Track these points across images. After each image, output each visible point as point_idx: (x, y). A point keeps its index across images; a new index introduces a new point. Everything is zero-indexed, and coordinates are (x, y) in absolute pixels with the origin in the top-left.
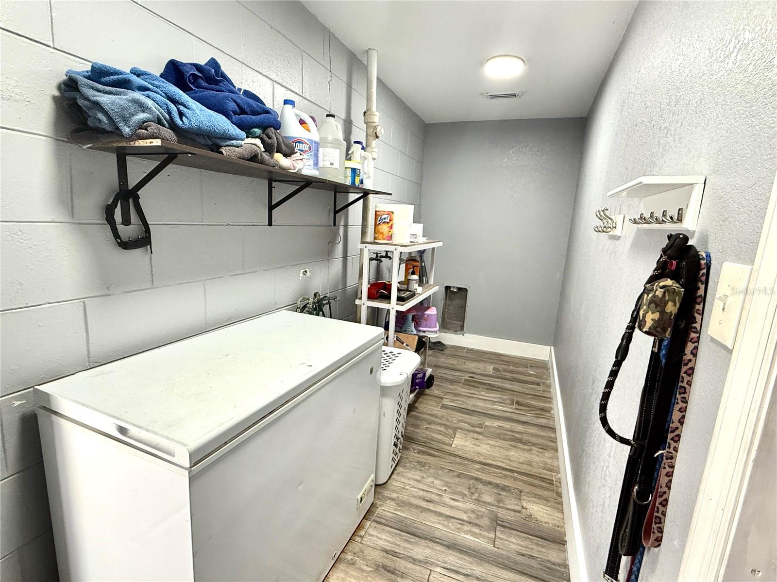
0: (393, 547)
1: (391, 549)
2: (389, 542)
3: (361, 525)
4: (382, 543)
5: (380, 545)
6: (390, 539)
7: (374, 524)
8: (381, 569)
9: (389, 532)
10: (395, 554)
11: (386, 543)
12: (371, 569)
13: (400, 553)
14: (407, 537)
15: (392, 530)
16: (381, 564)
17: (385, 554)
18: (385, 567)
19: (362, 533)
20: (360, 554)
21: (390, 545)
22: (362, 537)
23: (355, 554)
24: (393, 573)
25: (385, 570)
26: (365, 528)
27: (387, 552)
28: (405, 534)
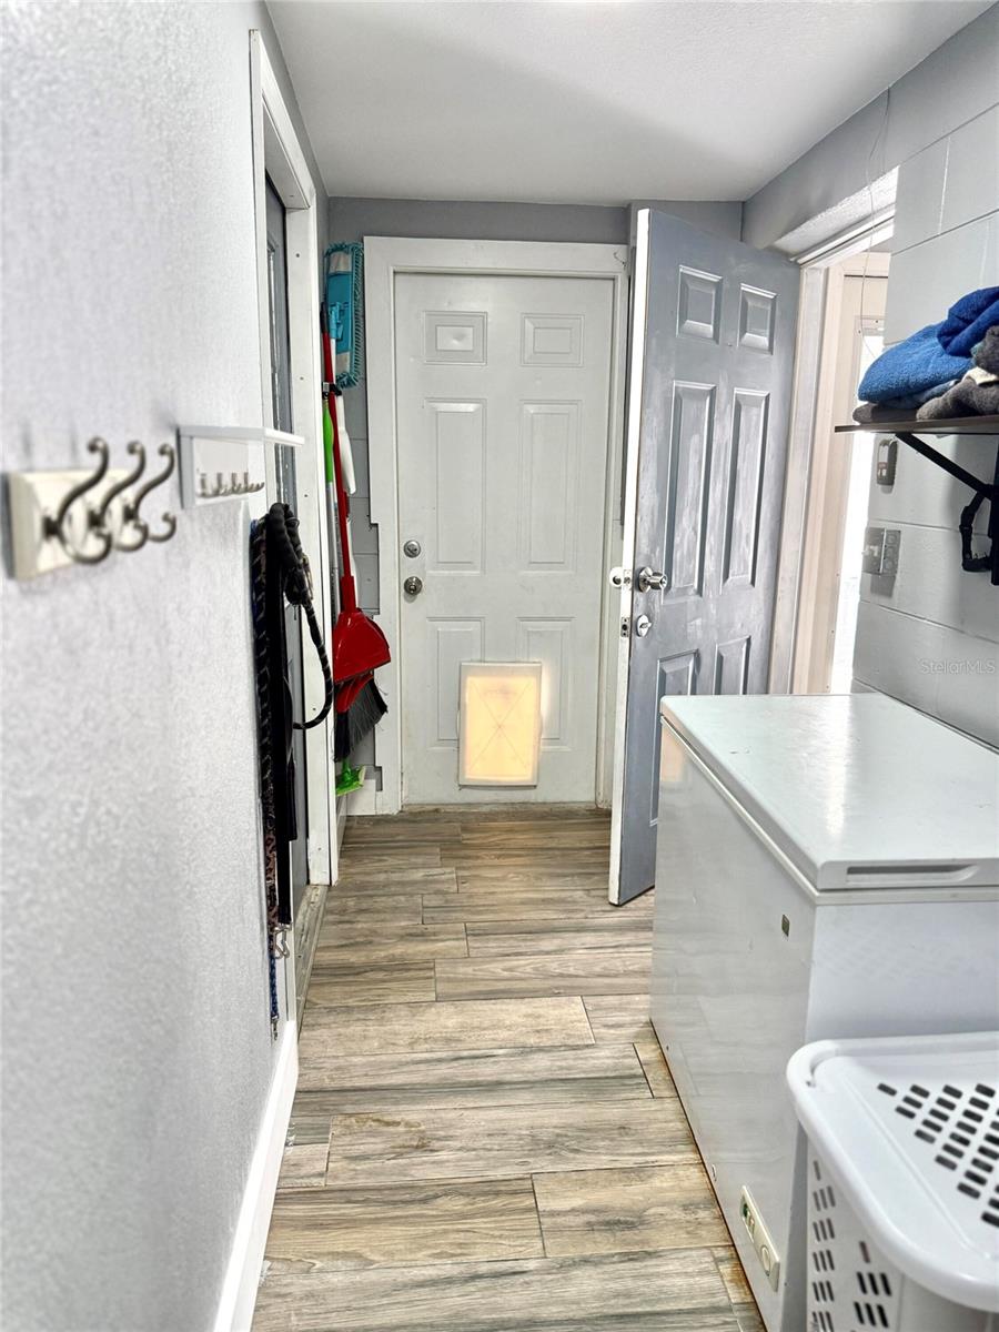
0: (642, 1268)
1: (645, 1263)
2: (658, 1275)
3: (744, 1283)
4: (671, 1267)
5: (669, 1262)
6: (663, 1282)
7: (721, 1300)
8: (635, 1220)
9: (677, 1298)
10: (630, 1257)
11: (661, 1269)
12: (652, 1211)
13: (622, 1262)
14: (635, 1305)
15: (672, 1306)
16: (640, 1227)
17: (647, 1249)
18: (630, 1226)
19: (726, 1269)
20: (693, 1229)
21: (651, 1270)
22: (718, 1261)
23: (700, 1223)
24: (608, 1223)
25: (626, 1222)
26: (731, 1281)
27: (649, 1254)
28: (639, 1310)
